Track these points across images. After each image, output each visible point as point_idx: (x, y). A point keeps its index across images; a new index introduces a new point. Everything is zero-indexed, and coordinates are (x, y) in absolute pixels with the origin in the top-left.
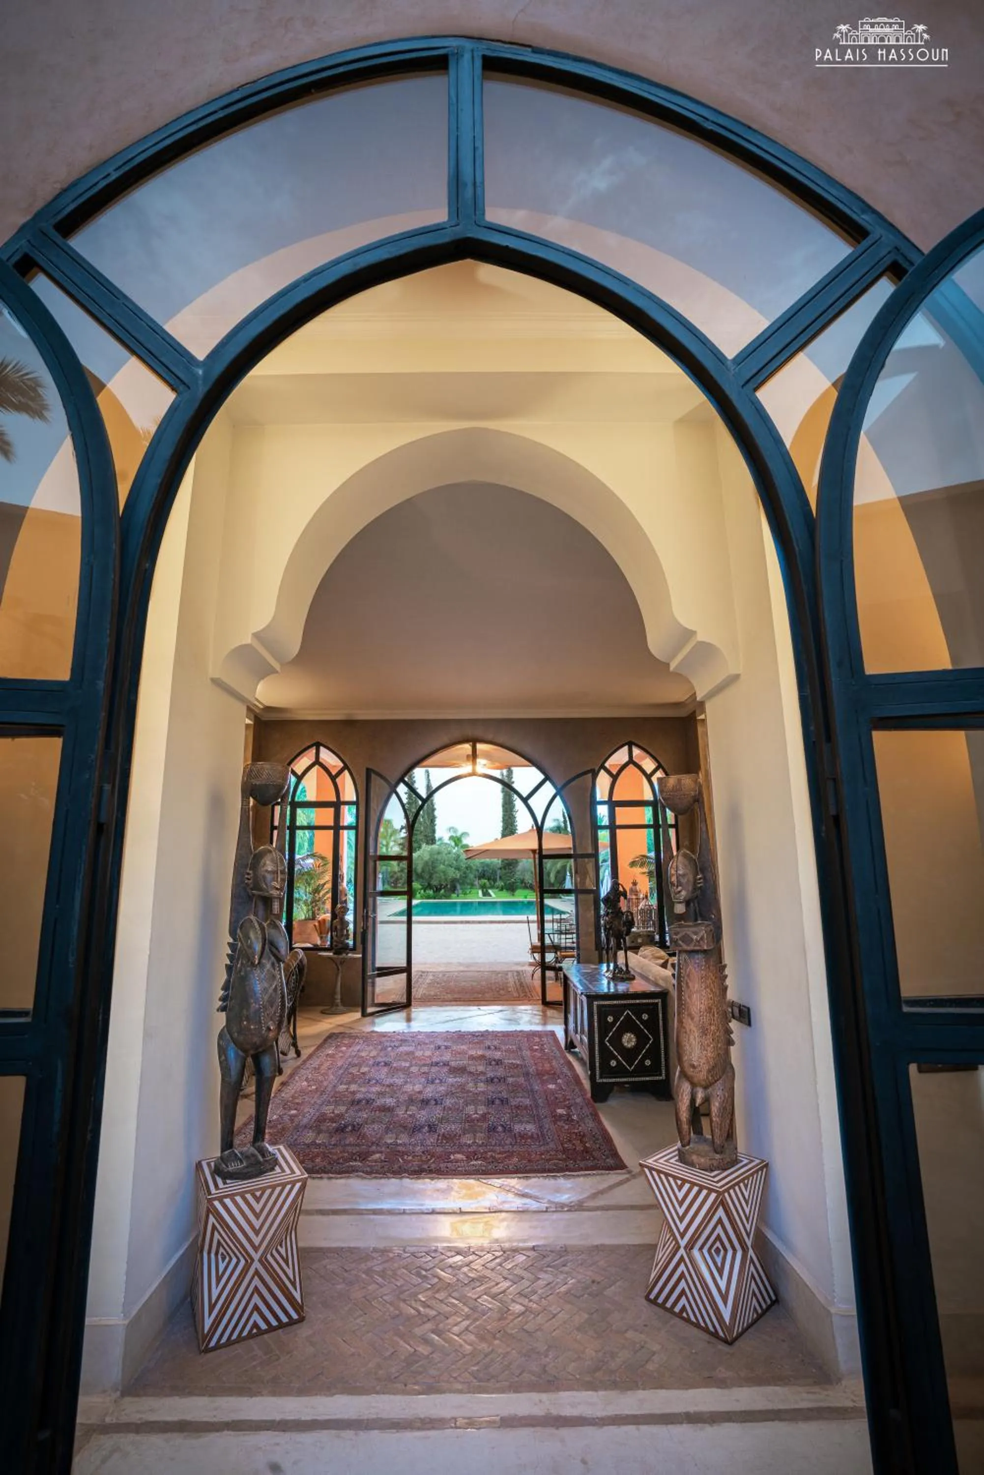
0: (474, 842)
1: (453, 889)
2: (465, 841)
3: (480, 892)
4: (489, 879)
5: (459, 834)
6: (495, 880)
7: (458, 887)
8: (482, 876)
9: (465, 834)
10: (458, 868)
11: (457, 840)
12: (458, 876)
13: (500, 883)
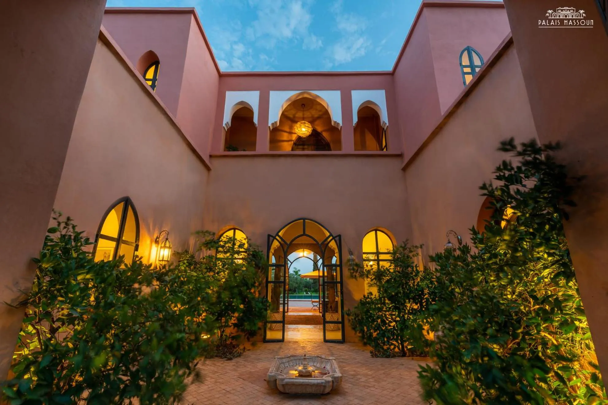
0: (303, 273)
1: (295, 291)
2: (299, 273)
3: (305, 293)
4: (308, 288)
5: (297, 270)
6: (311, 289)
7: (297, 290)
8: (305, 287)
9: (299, 270)
10: (297, 283)
11: (296, 272)
12: (297, 286)
13: (312, 289)
